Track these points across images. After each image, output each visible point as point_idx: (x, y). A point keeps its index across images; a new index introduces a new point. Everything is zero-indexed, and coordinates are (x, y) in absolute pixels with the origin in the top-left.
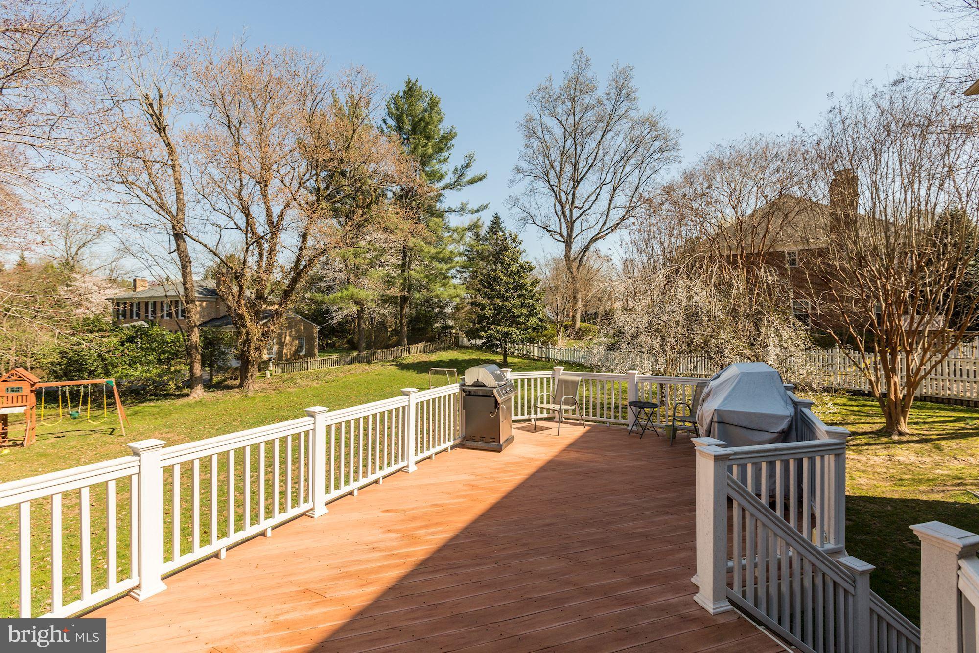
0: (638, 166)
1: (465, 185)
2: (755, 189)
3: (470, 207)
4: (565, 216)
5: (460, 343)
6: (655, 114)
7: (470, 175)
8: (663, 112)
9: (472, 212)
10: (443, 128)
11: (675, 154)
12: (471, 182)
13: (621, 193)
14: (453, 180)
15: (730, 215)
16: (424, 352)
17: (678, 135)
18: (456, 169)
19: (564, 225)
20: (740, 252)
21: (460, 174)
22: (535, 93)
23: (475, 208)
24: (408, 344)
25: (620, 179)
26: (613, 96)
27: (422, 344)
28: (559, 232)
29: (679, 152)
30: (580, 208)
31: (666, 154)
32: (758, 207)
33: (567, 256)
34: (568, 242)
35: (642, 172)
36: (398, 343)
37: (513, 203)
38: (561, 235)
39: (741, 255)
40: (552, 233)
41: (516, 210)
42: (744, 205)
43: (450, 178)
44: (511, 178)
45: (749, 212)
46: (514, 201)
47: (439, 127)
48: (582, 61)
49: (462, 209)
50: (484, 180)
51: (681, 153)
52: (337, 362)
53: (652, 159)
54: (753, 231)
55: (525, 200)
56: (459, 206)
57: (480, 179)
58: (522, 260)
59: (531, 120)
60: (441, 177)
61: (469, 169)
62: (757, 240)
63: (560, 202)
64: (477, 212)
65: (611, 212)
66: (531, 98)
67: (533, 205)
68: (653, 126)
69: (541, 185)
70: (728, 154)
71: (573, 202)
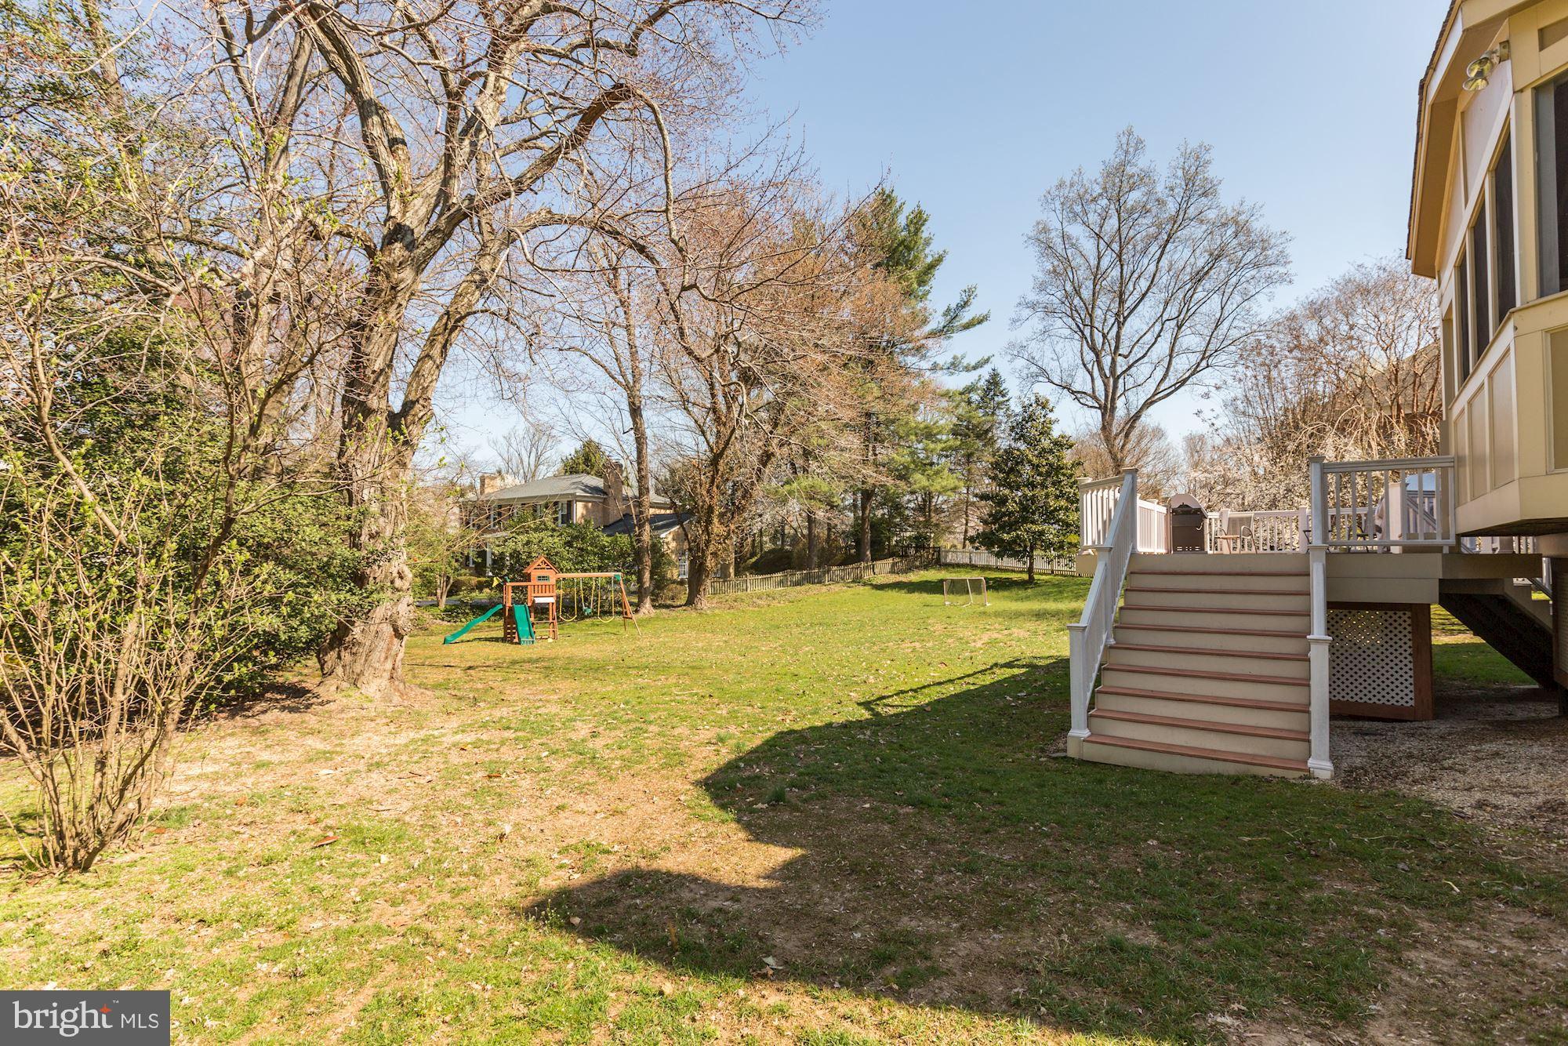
0: (1220, 289)
1: (958, 331)
2: (1416, 323)
3: (965, 362)
4: (1101, 369)
5: (943, 560)
6: (1245, 207)
7: (966, 316)
8: (1257, 206)
9: (967, 369)
10: (929, 255)
11: (1282, 270)
12: (967, 327)
13: (1188, 331)
14: (942, 325)
15: (1380, 361)
16: (892, 572)
17: (1283, 239)
18: (949, 310)
19: (1099, 383)
20: (1395, 413)
21: (952, 315)
22: (1054, 192)
23: (973, 364)
24: (873, 560)
25: (1188, 310)
26: (1179, 191)
27: (890, 561)
28: (1090, 391)
29: (1288, 266)
30: (1126, 357)
31: (1265, 270)
32: (1421, 347)
33: (1105, 427)
34: (1107, 409)
35: (1225, 300)
36: (858, 558)
37: (1015, 353)
38: (1095, 398)
39: (1398, 415)
40: (1079, 396)
41: (1020, 363)
42: (1400, 345)
43: (936, 322)
44: (1014, 316)
45: (1409, 354)
46: (1017, 350)
47: (927, 251)
48: (1131, 145)
49: (954, 366)
50: (985, 323)
51: (1291, 268)
52: (781, 583)
53: (1243, 279)
54: (1414, 382)
55: (1034, 348)
56: (950, 360)
57: (980, 322)
58: (1056, 433)
59: (1046, 230)
60: (925, 321)
61: (967, 309)
62: (1422, 393)
63: (1093, 348)
64: (975, 368)
65: (1174, 360)
66: (1048, 199)
67: (1049, 354)
68: (1241, 229)
69: (1061, 326)
70: (1376, 276)
71: (1117, 348)
